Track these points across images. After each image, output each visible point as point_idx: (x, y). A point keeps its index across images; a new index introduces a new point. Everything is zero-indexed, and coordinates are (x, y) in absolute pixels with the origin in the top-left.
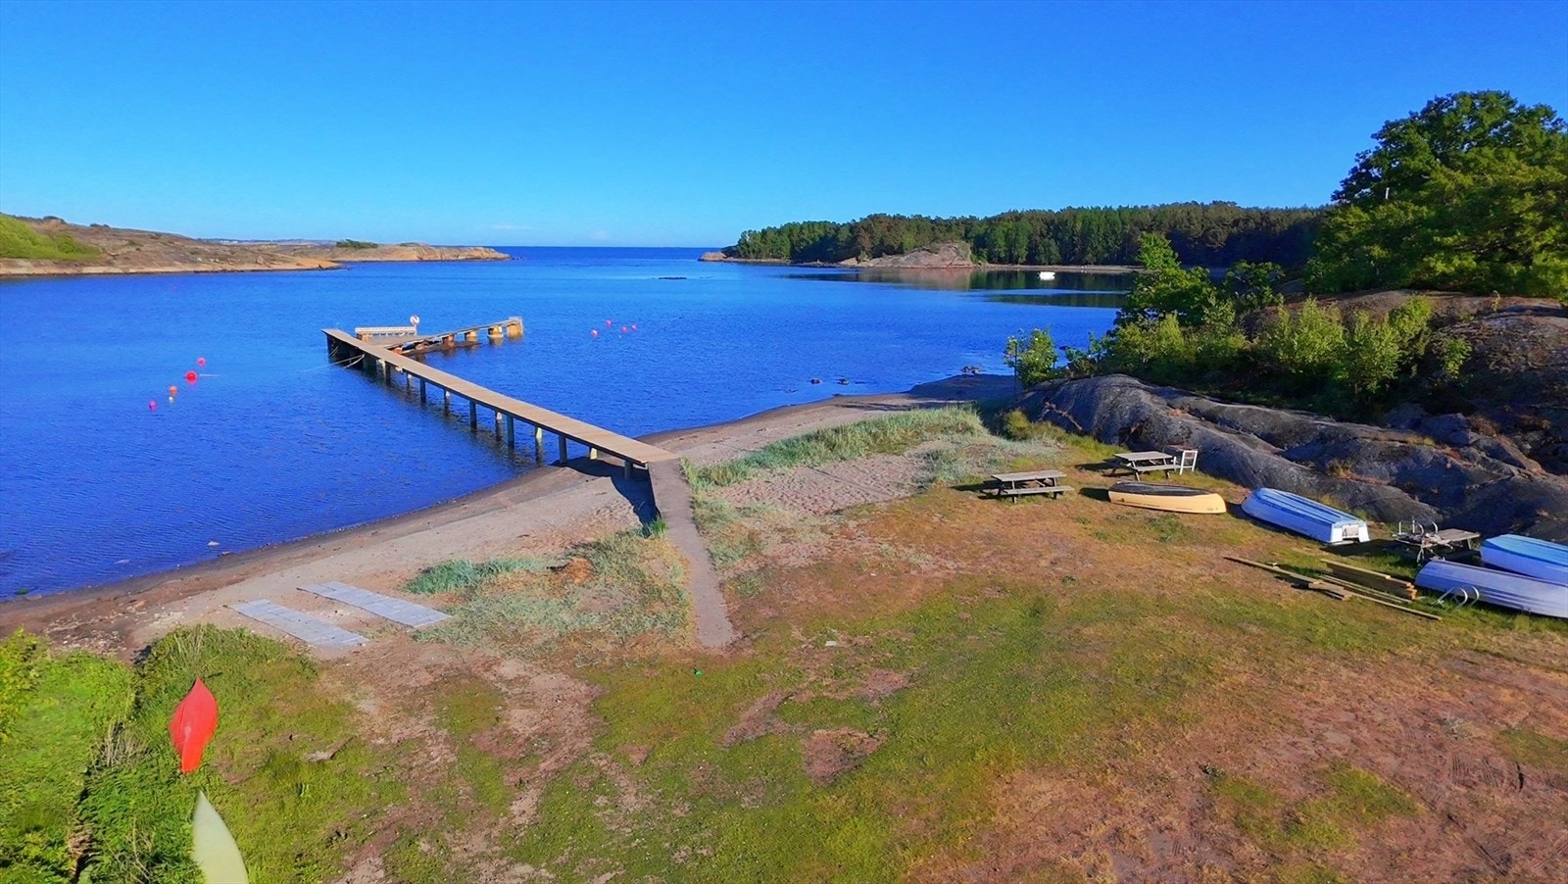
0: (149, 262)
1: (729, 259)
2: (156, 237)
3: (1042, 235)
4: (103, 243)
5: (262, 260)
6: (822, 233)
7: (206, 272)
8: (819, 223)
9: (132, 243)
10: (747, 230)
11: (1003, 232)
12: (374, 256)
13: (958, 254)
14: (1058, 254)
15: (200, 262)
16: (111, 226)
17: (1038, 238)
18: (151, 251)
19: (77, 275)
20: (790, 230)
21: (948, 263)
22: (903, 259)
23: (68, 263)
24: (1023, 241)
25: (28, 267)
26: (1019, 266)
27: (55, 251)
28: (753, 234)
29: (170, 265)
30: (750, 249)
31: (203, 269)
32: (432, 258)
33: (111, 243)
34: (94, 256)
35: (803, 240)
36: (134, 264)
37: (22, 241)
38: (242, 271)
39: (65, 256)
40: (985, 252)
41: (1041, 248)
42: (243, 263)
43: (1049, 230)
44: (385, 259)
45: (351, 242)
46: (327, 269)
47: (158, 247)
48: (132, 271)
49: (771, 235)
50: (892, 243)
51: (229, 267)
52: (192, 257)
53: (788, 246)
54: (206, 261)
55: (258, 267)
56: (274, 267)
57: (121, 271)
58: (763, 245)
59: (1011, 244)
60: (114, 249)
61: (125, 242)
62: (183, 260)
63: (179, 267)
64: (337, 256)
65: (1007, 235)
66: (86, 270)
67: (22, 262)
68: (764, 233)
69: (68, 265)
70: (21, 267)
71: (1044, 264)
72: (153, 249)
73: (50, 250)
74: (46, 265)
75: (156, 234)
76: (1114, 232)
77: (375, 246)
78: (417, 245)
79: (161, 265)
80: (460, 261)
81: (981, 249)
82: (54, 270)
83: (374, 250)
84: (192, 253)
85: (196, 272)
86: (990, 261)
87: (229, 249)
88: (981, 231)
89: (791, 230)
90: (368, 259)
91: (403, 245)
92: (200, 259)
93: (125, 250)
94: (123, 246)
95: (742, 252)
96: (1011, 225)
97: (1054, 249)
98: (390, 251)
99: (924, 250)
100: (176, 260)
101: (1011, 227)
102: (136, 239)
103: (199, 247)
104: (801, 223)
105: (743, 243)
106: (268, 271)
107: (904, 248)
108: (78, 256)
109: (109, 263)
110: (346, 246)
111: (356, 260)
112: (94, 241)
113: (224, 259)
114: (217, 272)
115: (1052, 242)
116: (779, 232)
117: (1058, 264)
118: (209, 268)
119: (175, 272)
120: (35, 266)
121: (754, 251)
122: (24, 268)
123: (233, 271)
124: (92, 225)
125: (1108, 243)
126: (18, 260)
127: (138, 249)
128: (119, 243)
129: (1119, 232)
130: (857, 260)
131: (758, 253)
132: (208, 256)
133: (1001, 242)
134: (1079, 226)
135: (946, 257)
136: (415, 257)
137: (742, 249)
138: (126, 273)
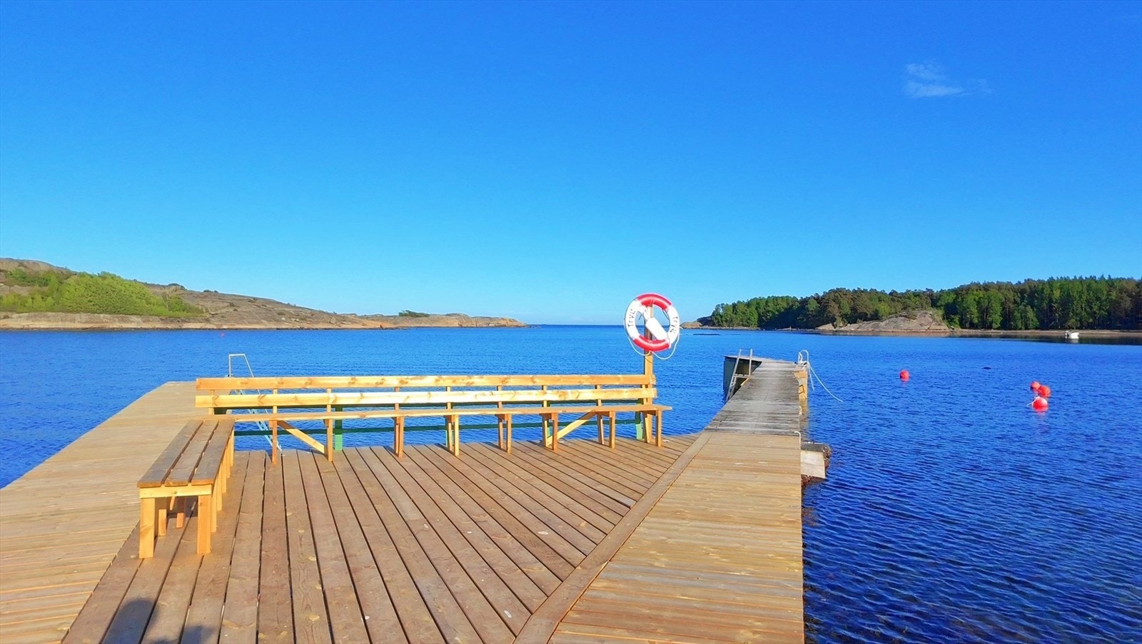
0: (241, 320)
1: (704, 327)
2: (253, 300)
3: (1015, 302)
4: (209, 304)
5: (334, 319)
6: (785, 305)
7: (287, 329)
8: (782, 298)
9: (232, 305)
10: (720, 304)
11: (975, 300)
12: (426, 323)
13: (934, 319)
14: (1035, 319)
15: (284, 321)
16: (220, 292)
17: (1011, 305)
18: (245, 312)
19: (178, 329)
20: (755, 304)
21: (926, 328)
22: (882, 324)
23: (171, 319)
24: (997, 308)
25: (138, 322)
26: (993, 331)
27: (166, 311)
28: (725, 307)
29: (258, 323)
30: (724, 319)
31: (284, 327)
32: (469, 325)
33: (214, 304)
34: (195, 313)
35: (769, 311)
36: (227, 322)
37: (138, 300)
38: (317, 329)
39: (171, 313)
40: (957, 318)
41: (1017, 314)
42: (319, 323)
43: (1022, 298)
44: (435, 325)
45: (410, 312)
46: (386, 329)
47: (252, 308)
48: (225, 327)
49: (741, 309)
50: (865, 311)
51: (306, 326)
52: (277, 317)
53: (756, 316)
54: (289, 320)
55: (330, 326)
56: (343, 326)
57: (215, 328)
58: (734, 316)
59: (984, 312)
60: (216, 310)
61: (226, 304)
62: (269, 320)
63: (265, 325)
64: (398, 323)
65: (978, 303)
66: (186, 326)
67: (134, 318)
68: (734, 306)
69: (172, 321)
70: (131, 322)
71: (1021, 329)
72: (247, 310)
73: (160, 309)
74: (153, 321)
75: (254, 299)
76: (1098, 299)
77: (427, 316)
78: (459, 315)
79: (250, 323)
80: (490, 327)
81: (952, 316)
82: (159, 325)
83: (426, 318)
84: (279, 314)
85: (278, 329)
86: (963, 326)
87: (309, 311)
88: (950, 299)
89: (758, 304)
90: (421, 325)
91: (448, 315)
92: (284, 319)
93: (224, 311)
94: (224, 307)
95: (716, 321)
96: (981, 294)
97: (1031, 314)
98: (439, 318)
99: (901, 316)
100: (264, 319)
101: (981, 296)
102: (235, 302)
103: (286, 309)
104: (766, 297)
105: (715, 314)
106: (338, 329)
107: (880, 315)
108: (183, 314)
109: (207, 320)
110: (405, 315)
111: (412, 326)
112: (202, 303)
113: (303, 319)
114: (295, 329)
115: (1029, 308)
116: (748, 304)
117: (1037, 328)
118: (290, 326)
119: (261, 329)
120: (144, 322)
121: (726, 321)
122: (135, 323)
123: (308, 329)
124: (205, 291)
125: (1091, 308)
126: (131, 316)
127: (235, 310)
128: (221, 305)
129: (1103, 298)
130: (833, 325)
131: (730, 322)
132: (291, 316)
133: (974, 310)
134: (1057, 294)
135: (923, 322)
136: (456, 324)
137: (716, 318)
138: (219, 329)
